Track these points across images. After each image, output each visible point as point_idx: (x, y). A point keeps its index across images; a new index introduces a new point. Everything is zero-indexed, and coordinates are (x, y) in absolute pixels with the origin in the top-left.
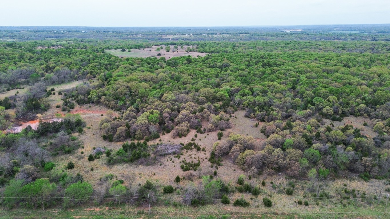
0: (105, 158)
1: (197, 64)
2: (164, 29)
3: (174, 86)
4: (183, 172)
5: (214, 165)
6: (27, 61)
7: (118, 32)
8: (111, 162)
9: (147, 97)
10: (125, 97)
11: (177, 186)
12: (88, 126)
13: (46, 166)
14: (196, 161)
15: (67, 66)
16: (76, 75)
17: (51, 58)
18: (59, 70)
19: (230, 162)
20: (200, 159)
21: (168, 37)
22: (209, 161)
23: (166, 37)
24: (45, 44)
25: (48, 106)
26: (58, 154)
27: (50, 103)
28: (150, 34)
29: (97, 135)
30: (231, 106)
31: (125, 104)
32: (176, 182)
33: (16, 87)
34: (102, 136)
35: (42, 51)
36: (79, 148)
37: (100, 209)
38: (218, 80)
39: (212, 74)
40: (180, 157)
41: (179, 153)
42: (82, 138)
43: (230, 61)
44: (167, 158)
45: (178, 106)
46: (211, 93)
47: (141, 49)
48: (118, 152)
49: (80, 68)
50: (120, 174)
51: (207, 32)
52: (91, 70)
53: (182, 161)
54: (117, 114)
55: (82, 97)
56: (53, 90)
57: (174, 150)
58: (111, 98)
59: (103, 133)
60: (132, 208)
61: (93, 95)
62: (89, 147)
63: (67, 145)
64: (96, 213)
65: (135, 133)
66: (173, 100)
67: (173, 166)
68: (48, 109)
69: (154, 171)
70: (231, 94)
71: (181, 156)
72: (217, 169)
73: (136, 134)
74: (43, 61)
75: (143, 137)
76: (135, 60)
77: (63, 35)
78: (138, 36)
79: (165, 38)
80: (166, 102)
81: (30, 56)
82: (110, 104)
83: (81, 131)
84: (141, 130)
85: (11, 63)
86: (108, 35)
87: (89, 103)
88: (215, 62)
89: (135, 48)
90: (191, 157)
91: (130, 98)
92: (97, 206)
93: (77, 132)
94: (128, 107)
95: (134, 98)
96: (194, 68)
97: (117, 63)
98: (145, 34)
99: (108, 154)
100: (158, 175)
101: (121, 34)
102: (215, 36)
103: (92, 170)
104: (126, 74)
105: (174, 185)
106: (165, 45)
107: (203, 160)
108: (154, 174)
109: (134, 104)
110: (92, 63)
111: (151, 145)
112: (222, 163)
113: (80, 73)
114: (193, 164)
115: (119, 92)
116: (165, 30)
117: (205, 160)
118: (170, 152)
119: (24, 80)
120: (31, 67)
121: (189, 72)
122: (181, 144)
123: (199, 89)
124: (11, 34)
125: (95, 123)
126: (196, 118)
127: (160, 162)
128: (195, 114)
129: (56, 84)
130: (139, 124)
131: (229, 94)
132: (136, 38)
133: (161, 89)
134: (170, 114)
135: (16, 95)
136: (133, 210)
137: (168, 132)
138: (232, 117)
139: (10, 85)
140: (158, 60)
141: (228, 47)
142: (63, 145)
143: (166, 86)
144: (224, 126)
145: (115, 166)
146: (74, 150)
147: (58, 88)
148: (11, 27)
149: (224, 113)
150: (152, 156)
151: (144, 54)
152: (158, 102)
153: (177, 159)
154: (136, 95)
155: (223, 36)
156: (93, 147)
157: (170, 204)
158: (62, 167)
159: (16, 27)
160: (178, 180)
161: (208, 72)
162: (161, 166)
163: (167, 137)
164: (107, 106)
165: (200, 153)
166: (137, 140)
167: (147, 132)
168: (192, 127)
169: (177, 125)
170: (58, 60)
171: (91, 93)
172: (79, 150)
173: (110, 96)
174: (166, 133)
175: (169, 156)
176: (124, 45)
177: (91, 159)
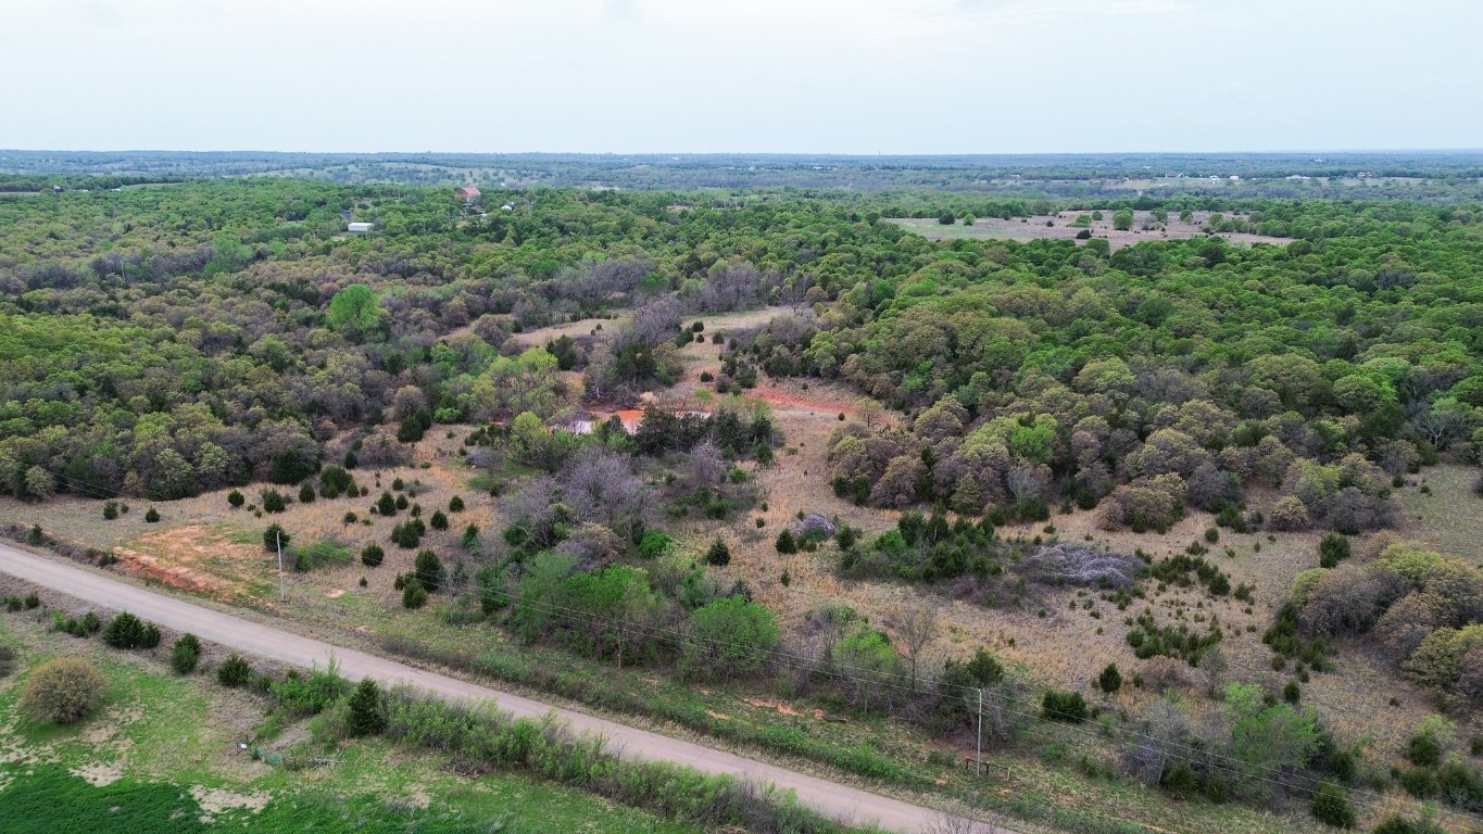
0: (832, 553)
1: (1248, 269)
2: (1117, 160)
3: (1135, 338)
4: (1135, 660)
5: (1287, 662)
6: (639, 240)
7: (935, 169)
8: (853, 569)
9: (1013, 369)
10: (929, 363)
11: (1105, 704)
12: (788, 446)
13: (645, 540)
14: (1201, 630)
15: (750, 259)
16: (775, 288)
17: (707, 237)
18: (725, 270)
19: (1373, 666)
20: (1222, 627)
21: (1129, 184)
22: (1267, 640)
23: (1121, 186)
24: (695, 200)
25: (676, 374)
26: (685, 512)
27: (684, 364)
28: (1057, 174)
29: (817, 478)
30: (1408, 438)
31: (926, 389)
32: (1101, 690)
33: (598, 313)
34: (831, 484)
35: (683, 214)
36: (750, 508)
37: (796, 709)
38: (1347, 332)
39: (1319, 307)
40: (1128, 602)
41: (1126, 586)
42: (767, 478)
43: (1417, 264)
44: (1073, 596)
45: (1143, 414)
46: (1305, 378)
47: (1014, 218)
48: (882, 540)
49: (791, 267)
50: (879, 613)
51: (1310, 169)
52: (827, 273)
53: (1135, 620)
54: (894, 420)
55: (785, 351)
56: (699, 327)
57: (1107, 571)
58: (879, 362)
59: (838, 471)
60: (908, 737)
61: (822, 347)
62: (783, 508)
63: (716, 490)
64: (778, 719)
65: (951, 484)
66: (1123, 388)
67: (1096, 629)
68: (677, 381)
69: (1011, 631)
70: (1412, 391)
71: (1136, 600)
72: (1305, 679)
73: (955, 491)
74: (681, 245)
75: (982, 507)
76: (986, 247)
77: (754, 178)
78: (1010, 182)
79: (1114, 187)
80: (1091, 391)
81: (648, 228)
82: (875, 383)
83: (764, 458)
84: (976, 478)
85: (594, 244)
86: (898, 178)
87: (805, 374)
88: (1340, 263)
89: (992, 215)
90: (1180, 613)
91: (949, 368)
92: (787, 697)
93: (754, 458)
94: (937, 398)
95: (964, 369)
96: (1234, 279)
97: (918, 254)
98: (1035, 174)
99: (846, 539)
100: (1025, 649)
101: (943, 176)
102: (1348, 182)
103: (785, 580)
104: (944, 288)
105: (1093, 699)
106: (1114, 208)
107: (1238, 633)
108: (1012, 642)
109: (960, 388)
110: (829, 252)
111: (1009, 541)
112: (1332, 660)
113: (789, 280)
114: (1186, 637)
115: (911, 343)
116: (1119, 164)
117: (1246, 636)
118: (1085, 575)
119: (622, 295)
120: (645, 257)
121: (1208, 292)
122: (1139, 553)
123: (1249, 359)
124: (606, 174)
125: (815, 438)
126: (1222, 465)
127: (1040, 603)
128: (1220, 449)
129: (711, 313)
130: (972, 457)
131: (1398, 390)
132: (1000, 187)
133: (1075, 348)
134: (1104, 439)
135: (593, 333)
136: (915, 746)
137: (1088, 504)
138: (1406, 488)
139: (583, 306)
140: (1078, 251)
141: (1411, 221)
142: (703, 486)
143: (1099, 336)
144: (1361, 517)
145: (866, 585)
146: (734, 512)
147: (712, 325)
148: (609, 156)
149: (1363, 461)
150: (1012, 577)
151: (1023, 232)
152: (1058, 389)
153: (1113, 607)
154: (972, 359)
155: (1387, 184)
156: (797, 512)
157: (1068, 762)
158: (693, 554)
159: (622, 157)
160: (1109, 681)
161: (1302, 300)
162: (1043, 621)
163: (1079, 523)
164: (863, 389)
165: (1224, 606)
166: (957, 512)
167: (999, 489)
168: (1197, 501)
169: (1128, 480)
170: (728, 240)
171: (815, 342)
172: (751, 513)
173: (877, 355)
174: (1075, 509)
175: (1081, 590)
176: (952, 207)
177: (786, 545)
